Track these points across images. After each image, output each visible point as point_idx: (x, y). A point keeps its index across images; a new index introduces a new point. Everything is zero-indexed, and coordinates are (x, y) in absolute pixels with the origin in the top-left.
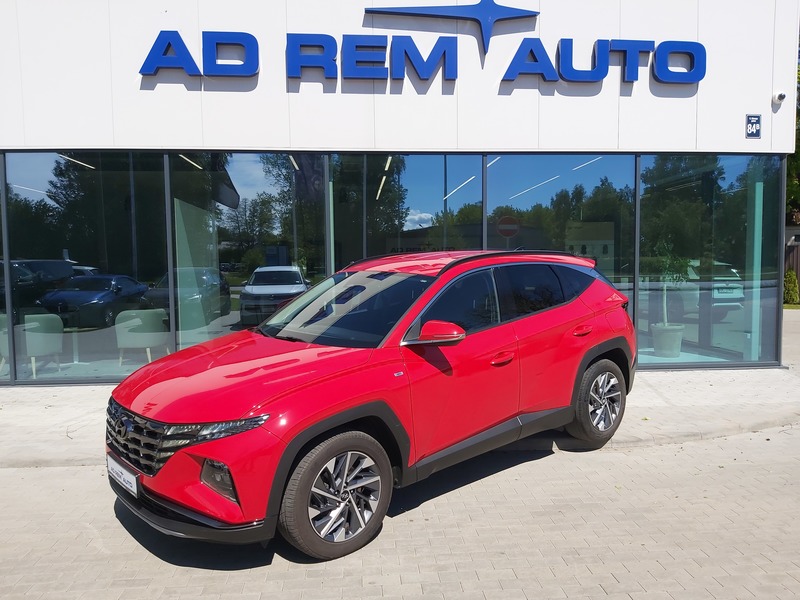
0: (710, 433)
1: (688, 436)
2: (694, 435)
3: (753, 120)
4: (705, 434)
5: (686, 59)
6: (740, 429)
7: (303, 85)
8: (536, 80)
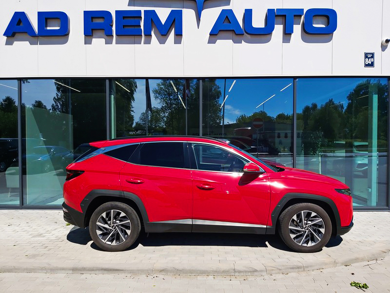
2: (299, 268)
3: (369, 56)
4: (307, 267)
5: (325, 19)
7: (94, 40)
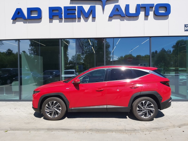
3: (187, 26)
5: (164, 9)
8: (119, 17)
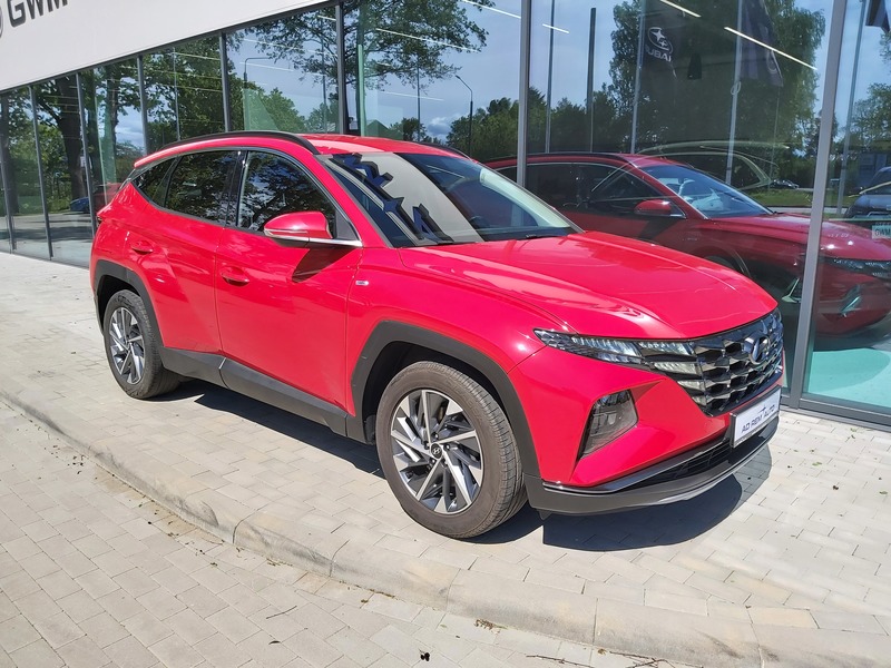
0: (354, 571)
1: (301, 555)
2: (316, 559)
4: (341, 568)
6: (443, 596)
